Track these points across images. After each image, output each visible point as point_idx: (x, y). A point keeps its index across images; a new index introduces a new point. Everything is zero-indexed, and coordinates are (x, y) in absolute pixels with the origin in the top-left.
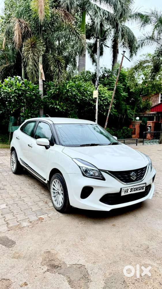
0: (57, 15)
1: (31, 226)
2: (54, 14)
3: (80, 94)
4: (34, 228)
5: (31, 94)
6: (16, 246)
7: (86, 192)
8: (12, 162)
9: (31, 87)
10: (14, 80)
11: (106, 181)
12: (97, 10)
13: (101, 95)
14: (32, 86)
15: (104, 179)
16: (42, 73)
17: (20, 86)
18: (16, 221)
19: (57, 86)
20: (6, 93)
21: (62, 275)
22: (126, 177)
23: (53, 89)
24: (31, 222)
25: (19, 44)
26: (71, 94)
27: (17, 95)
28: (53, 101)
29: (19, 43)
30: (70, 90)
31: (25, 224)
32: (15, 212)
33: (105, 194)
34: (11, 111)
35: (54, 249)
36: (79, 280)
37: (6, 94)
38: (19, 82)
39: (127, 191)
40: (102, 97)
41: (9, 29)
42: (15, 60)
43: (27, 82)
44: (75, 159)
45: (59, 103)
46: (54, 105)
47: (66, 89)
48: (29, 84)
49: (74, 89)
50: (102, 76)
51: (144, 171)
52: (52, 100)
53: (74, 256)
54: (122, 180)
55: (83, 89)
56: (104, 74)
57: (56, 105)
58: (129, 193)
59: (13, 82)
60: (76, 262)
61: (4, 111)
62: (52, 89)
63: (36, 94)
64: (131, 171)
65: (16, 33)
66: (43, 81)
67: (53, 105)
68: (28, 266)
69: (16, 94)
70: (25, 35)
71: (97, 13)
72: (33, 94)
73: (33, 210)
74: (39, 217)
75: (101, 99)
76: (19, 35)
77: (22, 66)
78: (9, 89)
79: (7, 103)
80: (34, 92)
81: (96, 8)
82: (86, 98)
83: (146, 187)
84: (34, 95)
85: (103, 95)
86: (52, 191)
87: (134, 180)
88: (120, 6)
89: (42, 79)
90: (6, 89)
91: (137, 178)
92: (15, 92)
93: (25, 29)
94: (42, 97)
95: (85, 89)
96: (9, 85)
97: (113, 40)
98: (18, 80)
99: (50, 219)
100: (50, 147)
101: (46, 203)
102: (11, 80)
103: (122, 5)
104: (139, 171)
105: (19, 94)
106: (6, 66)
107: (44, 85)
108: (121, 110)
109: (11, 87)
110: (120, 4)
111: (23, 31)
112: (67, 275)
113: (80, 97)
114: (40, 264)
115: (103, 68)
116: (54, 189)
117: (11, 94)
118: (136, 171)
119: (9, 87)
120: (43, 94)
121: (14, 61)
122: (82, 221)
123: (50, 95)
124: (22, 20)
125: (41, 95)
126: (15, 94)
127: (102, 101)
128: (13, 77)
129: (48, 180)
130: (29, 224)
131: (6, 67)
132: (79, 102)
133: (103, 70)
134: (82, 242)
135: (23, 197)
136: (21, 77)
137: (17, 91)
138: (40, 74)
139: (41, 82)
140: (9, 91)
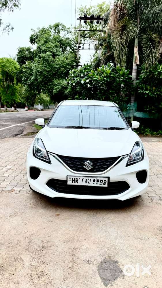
9: (122, 73)
10: (106, 68)
16: (136, 57)
17: (109, 73)
19: (147, 69)
23: (144, 72)
27: (106, 82)
28: (144, 86)
34: (101, 98)
37: (96, 82)
45: (149, 88)
52: (142, 85)
57: (146, 90)
63: (125, 79)
66: (137, 65)
67: (143, 90)
76: (114, 21)
78: (99, 77)
79: (99, 91)
89: (136, 63)
90: (96, 78)
92: (104, 80)
93: (120, 13)
94: (135, 82)
96: (100, 73)
105: (107, 81)
106: (108, 54)
107: (138, 68)
111: (118, 14)
117: (100, 82)
119: (99, 75)
120: (135, 79)
123: (141, 80)
125: (134, 80)
126: (104, 82)
131: (108, 56)
136: (113, 64)
137: (105, 78)
138: (134, 58)
139: (134, 67)
140: (98, 79)
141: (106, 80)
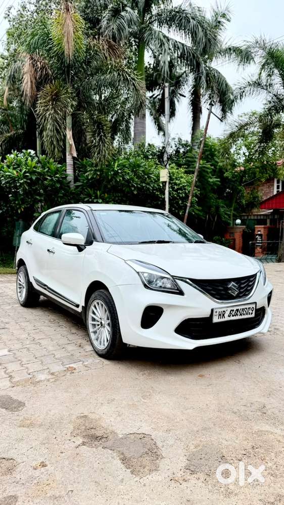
0: (96, 48)
1: (53, 380)
2: (90, 46)
3: (137, 180)
4: (58, 382)
5: (52, 180)
6: (25, 408)
7: (151, 316)
8: (18, 286)
9: (53, 168)
10: (22, 157)
11: (185, 296)
12: (164, 40)
13: (174, 181)
14: (54, 166)
15: (181, 293)
16: (71, 146)
17: (33, 165)
18: (26, 373)
19: (97, 165)
20: (10, 178)
21: (109, 451)
22: (221, 290)
23: (91, 170)
24: (53, 374)
25: (31, 97)
26: (121, 179)
27: (29, 181)
28: (91, 192)
29: (31, 94)
30: (120, 171)
31: (42, 377)
32: (24, 360)
33: (184, 319)
34: (18, 209)
35: (94, 412)
36: (141, 457)
37: (9, 180)
38: (32, 160)
39: (223, 315)
40: (176, 184)
41: (14, 73)
42: (25, 126)
43: (46, 159)
44: (130, 260)
45: (100, 195)
46: (93, 198)
47: (113, 170)
48: (48, 162)
49: (127, 170)
50: (174, 152)
51: (252, 281)
52: (89, 189)
53: (130, 422)
54: (213, 296)
55: (143, 171)
56: (177, 149)
57: (96, 197)
58: (227, 318)
59: (22, 160)
60: (135, 430)
61: (6, 210)
62: (89, 171)
63: (61, 179)
64: (230, 280)
65: (26, 78)
66: (74, 158)
67: (91, 198)
68: (48, 438)
69: (27, 179)
70: (42, 80)
71: (164, 44)
72: (57, 179)
73: (56, 357)
74: (67, 366)
75: (174, 188)
76: (31, 82)
77: (37, 135)
78: (15, 172)
79: (10, 196)
80: (58, 175)
81: (162, 37)
82: (148, 186)
83: (257, 310)
84: (58, 181)
85: (177, 181)
86: (90, 322)
87: (235, 295)
88: (202, 33)
89: (71, 154)
90: (9, 172)
91: (240, 293)
92: (25, 177)
93: (42, 72)
94: (72, 185)
95: (147, 171)
96: (14, 165)
97: (192, 92)
98: (31, 156)
99: (87, 368)
100: (85, 248)
101: (80, 346)
102: (18, 157)
103: (206, 32)
104: (243, 282)
105: (31, 179)
106: (9, 135)
107: (74, 164)
108: (210, 207)
109: (17, 168)
110: (203, 31)
111: (38, 74)
112: (118, 449)
113: (137, 184)
114: (69, 434)
115: (177, 140)
116: (94, 320)
117: (18, 180)
118: (238, 280)
119: (14, 169)
120: (73, 181)
121: (22, 128)
122: (144, 371)
123: (85, 181)
124: (36, 57)
125: (70, 181)
126: (25, 180)
127: (176, 191)
128: (22, 152)
129: (84, 305)
130: (50, 377)
131: (10, 137)
132: (135, 192)
133: (176, 143)
134: (145, 401)
135: (39, 339)
136: (34, 152)
137: (27, 174)
138: (67, 146)
139: (69, 160)
140: (14, 174)
141: (30, 177)
